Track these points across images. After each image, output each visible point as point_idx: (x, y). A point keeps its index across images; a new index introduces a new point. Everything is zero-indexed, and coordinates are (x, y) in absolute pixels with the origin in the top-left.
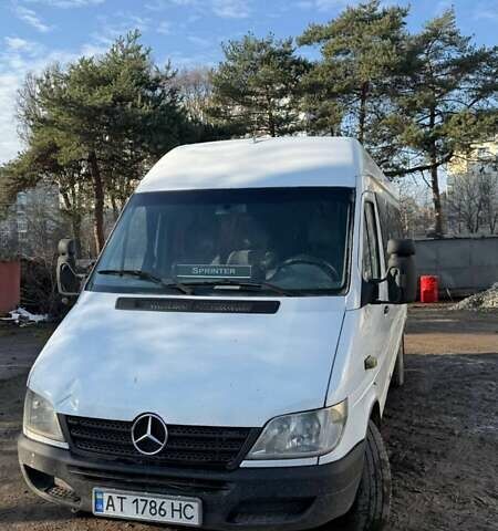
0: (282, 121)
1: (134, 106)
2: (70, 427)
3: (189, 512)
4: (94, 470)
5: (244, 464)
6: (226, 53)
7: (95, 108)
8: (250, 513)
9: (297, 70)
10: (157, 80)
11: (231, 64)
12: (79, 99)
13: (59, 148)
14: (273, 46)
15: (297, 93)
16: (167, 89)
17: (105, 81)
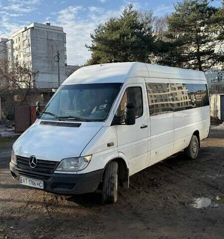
0: (201, 38)
1: (128, 38)
2: (18, 159)
3: (41, 185)
4: (22, 171)
5: (55, 172)
6: (176, 8)
7: (112, 41)
8: (59, 187)
9: (209, 13)
10: (142, 25)
11: (178, 13)
12: (106, 38)
13: (101, 58)
14: (198, 2)
15: (209, 23)
16: (147, 28)
17: (118, 28)
